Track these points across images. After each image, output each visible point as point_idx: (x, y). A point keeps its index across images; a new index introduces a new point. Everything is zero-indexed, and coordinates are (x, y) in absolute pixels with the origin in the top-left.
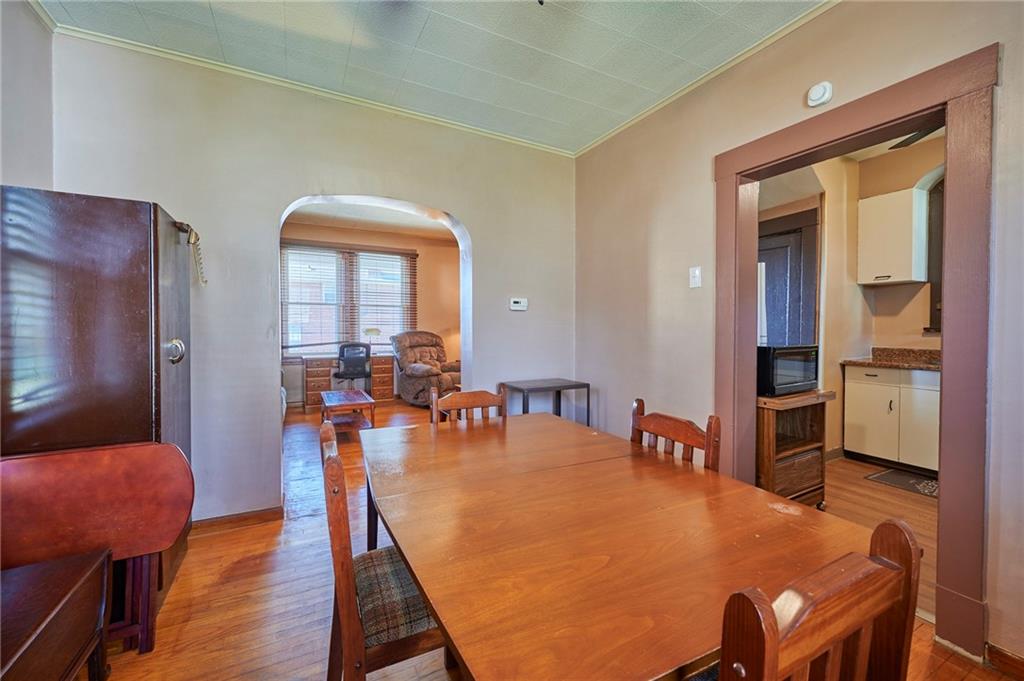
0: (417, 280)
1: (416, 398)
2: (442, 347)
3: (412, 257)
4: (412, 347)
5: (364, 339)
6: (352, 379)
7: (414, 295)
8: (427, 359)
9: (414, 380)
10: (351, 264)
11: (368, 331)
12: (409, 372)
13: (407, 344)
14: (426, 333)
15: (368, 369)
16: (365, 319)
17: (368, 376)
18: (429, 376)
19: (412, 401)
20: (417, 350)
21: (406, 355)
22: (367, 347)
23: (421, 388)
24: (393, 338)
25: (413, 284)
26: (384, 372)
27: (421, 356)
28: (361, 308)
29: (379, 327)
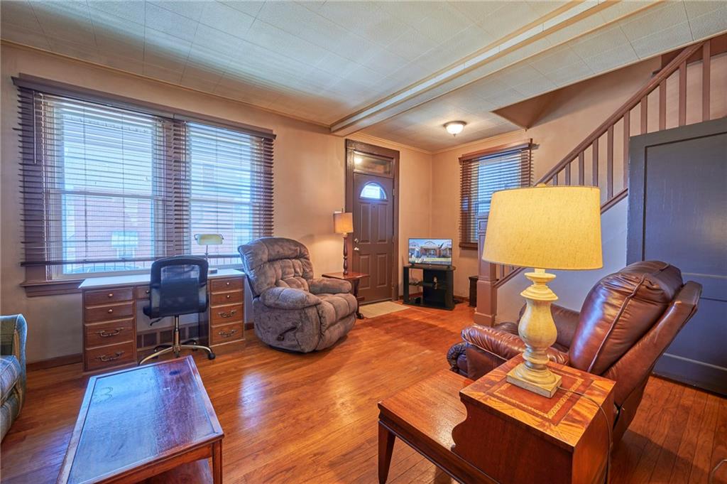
0: (274, 170)
1: (281, 337)
2: (307, 259)
3: (267, 139)
4: (271, 261)
5: (196, 250)
6: (177, 316)
7: (268, 189)
8: (291, 277)
9: (277, 313)
10: (177, 137)
11: (203, 238)
12: (271, 301)
13: (265, 257)
14: (288, 240)
15: (202, 297)
16: (199, 221)
17: (202, 309)
18: (304, 308)
19: (275, 344)
20: (278, 265)
21: (264, 273)
22: (202, 263)
23: (290, 325)
24: (244, 249)
25: (268, 175)
26: (228, 301)
27: (284, 273)
28: (193, 204)
29: (220, 232)
